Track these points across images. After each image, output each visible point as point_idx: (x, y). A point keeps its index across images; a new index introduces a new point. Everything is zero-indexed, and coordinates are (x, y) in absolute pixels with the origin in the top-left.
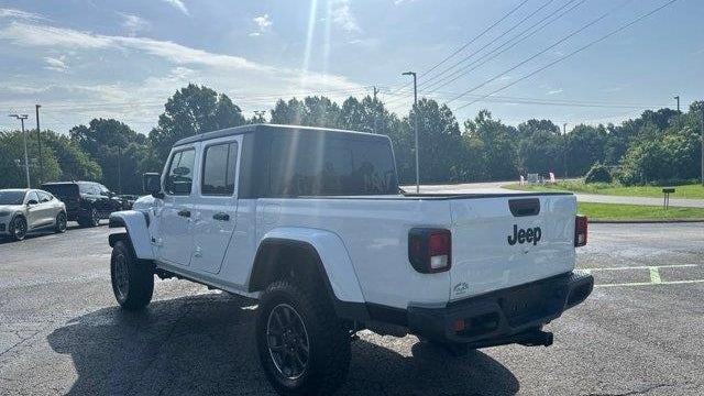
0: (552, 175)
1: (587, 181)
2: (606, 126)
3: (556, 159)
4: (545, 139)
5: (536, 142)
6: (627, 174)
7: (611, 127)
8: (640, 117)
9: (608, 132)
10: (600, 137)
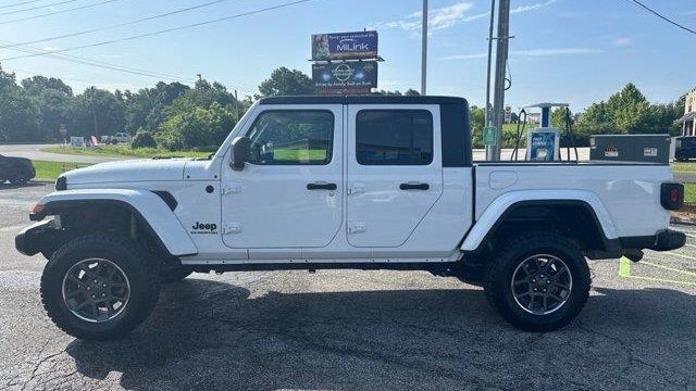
0: (94, 138)
1: (134, 146)
2: (123, 92)
3: (74, 121)
4: (60, 100)
5: (48, 102)
6: (169, 140)
7: (128, 94)
8: (154, 87)
9: (126, 98)
10: (119, 102)
